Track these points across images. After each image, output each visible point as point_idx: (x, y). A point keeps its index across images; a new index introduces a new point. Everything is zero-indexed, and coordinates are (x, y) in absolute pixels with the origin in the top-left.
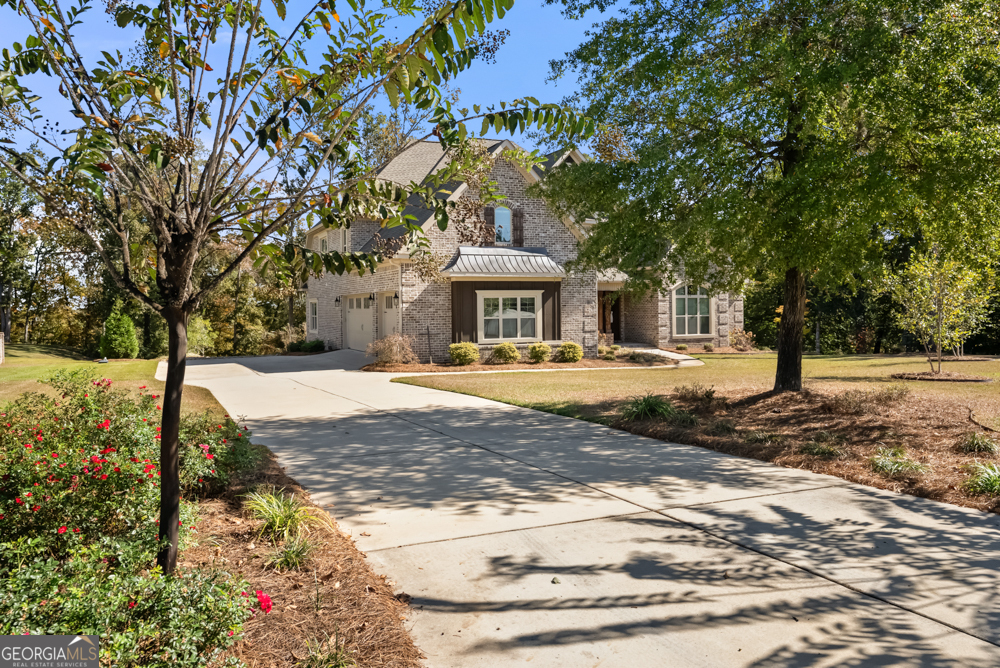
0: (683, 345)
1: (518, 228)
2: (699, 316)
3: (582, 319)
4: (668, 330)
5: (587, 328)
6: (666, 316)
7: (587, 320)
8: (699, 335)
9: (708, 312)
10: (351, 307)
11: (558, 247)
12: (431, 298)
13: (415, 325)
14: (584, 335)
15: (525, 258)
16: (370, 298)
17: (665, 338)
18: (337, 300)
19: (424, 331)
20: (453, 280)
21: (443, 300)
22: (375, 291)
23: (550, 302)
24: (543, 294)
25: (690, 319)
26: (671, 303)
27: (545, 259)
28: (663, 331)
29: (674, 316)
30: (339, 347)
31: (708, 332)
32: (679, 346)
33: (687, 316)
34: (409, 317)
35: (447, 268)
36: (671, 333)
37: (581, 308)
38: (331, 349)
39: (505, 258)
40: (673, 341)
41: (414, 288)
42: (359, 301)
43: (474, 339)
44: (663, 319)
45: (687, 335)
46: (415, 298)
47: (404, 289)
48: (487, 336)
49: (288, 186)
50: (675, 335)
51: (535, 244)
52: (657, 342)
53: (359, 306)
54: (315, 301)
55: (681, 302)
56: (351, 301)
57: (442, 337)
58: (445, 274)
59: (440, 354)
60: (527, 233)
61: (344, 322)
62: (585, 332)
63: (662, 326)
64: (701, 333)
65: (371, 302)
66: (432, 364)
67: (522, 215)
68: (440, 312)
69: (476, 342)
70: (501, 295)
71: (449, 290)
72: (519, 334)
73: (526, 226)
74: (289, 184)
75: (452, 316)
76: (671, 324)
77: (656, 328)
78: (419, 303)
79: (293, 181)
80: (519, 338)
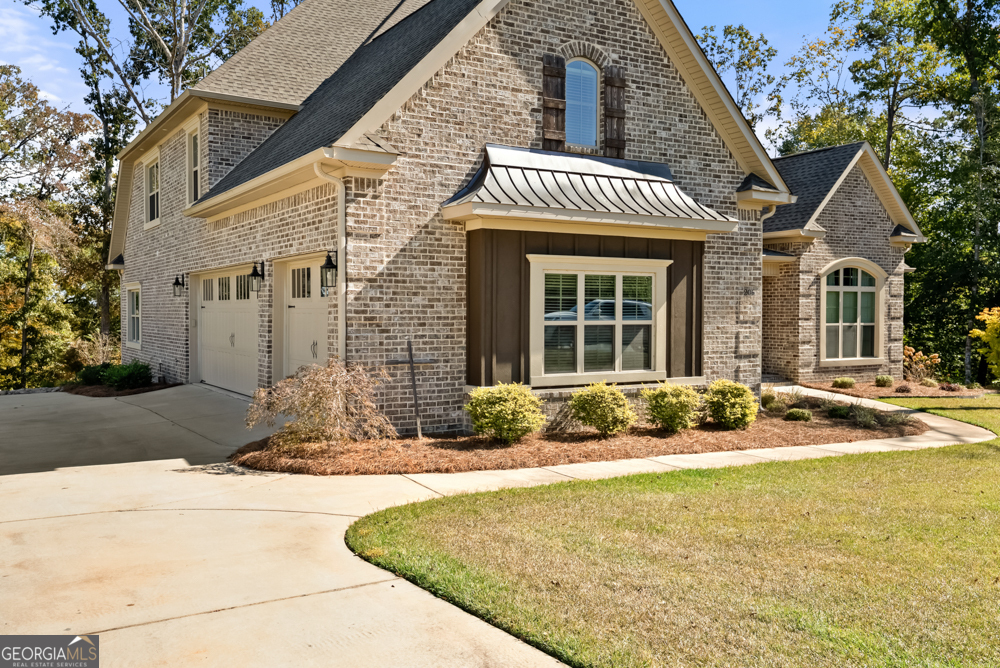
0: (847, 379)
1: (613, 114)
2: (859, 324)
3: (733, 328)
4: (814, 351)
5: (743, 349)
6: (811, 323)
7: (744, 331)
8: (859, 360)
9: (872, 320)
10: (208, 296)
11: (692, 164)
12: (418, 271)
13: (377, 337)
14: (737, 362)
15: (630, 185)
16: (255, 274)
17: (807, 365)
18: (177, 283)
19: (400, 354)
20: (472, 226)
21: (447, 276)
22: (266, 256)
23: (681, 289)
24: (669, 269)
25: (847, 329)
26: (818, 299)
27: (670, 188)
28: (806, 352)
29: (824, 325)
30: (180, 379)
31: (871, 354)
32: (839, 380)
33: (841, 324)
34: (364, 318)
35: (457, 197)
36: (817, 355)
37: (732, 303)
38: (164, 384)
39: (590, 180)
40: (821, 370)
41: (378, 243)
42: (224, 284)
43: (521, 376)
44: (806, 328)
45: (841, 360)
46: (380, 268)
47: (352, 244)
48: (551, 365)
49: (99, 104)
50: (825, 360)
51: (648, 153)
52: (795, 372)
53: (224, 296)
54: (136, 287)
55: (833, 297)
56: (208, 285)
57: (442, 367)
58: (455, 211)
59: (438, 411)
60: (631, 128)
61: (191, 328)
62: (739, 357)
63: (804, 343)
64: (863, 355)
65: (255, 282)
66: (423, 440)
67: (623, 85)
68: (439, 307)
69: (527, 382)
70: (582, 267)
71: (461, 253)
72: (618, 362)
73: (630, 109)
74: (102, 101)
75: (469, 317)
76: (818, 338)
77: (794, 346)
78: (387, 281)
79: (108, 97)
80: (619, 373)
